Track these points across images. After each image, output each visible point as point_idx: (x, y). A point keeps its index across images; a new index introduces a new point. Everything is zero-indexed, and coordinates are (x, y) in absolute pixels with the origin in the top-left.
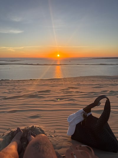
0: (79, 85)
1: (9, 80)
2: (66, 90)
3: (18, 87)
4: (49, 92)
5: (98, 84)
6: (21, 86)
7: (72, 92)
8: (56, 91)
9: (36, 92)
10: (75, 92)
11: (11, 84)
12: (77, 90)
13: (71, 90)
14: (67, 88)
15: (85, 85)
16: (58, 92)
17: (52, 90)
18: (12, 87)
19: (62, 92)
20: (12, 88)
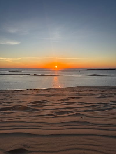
0: (79, 94)
1: (5, 90)
2: (66, 100)
3: (11, 97)
4: (45, 103)
5: (101, 94)
6: (14, 95)
7: (73, 102)
8: (54, 102)
9: (29, 103)
10: (79, 103)
11: (4, 94)
12: (80, 100)
13: (72, 100)
14: (67, 98)
15: (86, 94)
16: (56, 102)
17: (49, 100)
18: (4, 96)
19: (62, 103)
20: (3, 98)
